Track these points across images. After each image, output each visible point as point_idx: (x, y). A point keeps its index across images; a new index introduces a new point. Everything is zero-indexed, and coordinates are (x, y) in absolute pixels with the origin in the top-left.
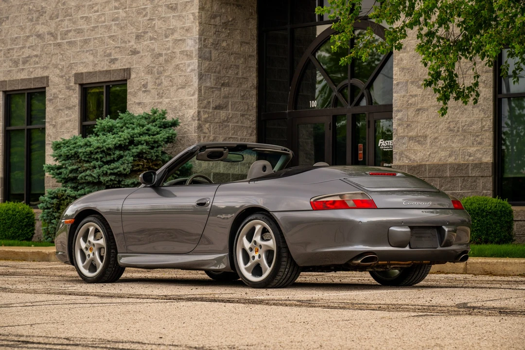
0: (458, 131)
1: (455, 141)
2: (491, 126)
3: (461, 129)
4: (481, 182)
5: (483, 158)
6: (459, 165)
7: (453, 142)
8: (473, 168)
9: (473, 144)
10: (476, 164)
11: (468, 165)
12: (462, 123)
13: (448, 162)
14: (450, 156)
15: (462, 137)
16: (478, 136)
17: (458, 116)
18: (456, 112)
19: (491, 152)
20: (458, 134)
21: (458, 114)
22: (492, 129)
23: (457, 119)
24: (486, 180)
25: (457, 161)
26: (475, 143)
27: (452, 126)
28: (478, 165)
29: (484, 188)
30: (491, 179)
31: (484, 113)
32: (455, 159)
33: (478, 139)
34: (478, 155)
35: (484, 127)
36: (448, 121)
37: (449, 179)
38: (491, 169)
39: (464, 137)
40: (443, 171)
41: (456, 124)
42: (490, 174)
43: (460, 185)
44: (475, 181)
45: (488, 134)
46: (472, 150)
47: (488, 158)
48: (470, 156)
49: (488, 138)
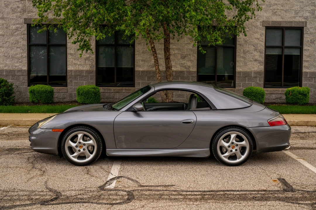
0: (9, 57)
1: (8, 61)
2: (27, 56)
3: (10, 56)
4: (22, 78)
5: (23, 68)
6: (10, 70)
7: (7, 61)
8: (18, 72)
9: (17, 62)
10: (19, 70)
11: (15, 70)
12: (11, 54)
13: (4, 69)
14: (5, 66)
15: (12, 59)
16: (19, 59)
17: (9, 51)
18: (8, 49)
19: (27, 66)
20: (10, 58)
21: (9, 50)
22: (27, 57)
23: (9, 52)
24: (24, 76)
25: (9, 69)
26: (18, 62)
27: (6, 54)
28: (20, 71)
29: (23, 79)
30: (27, 76)
31: (23, 51)
32: (8, 68)
33: (20, 61)
34: (20, 67)
35: (23, 56)
36: (4, 53)
37: (5, 76)
38: (27, 72)
39: (13, 59)
40: (2, 73)
41: (8, 54)
42: (27, 74)
43: (11, 78)
44: (18, 77)
45: (25, 59)
46: (16, 65)
47: (25, 68)
48: (16, 67)
49: (25, 61)
